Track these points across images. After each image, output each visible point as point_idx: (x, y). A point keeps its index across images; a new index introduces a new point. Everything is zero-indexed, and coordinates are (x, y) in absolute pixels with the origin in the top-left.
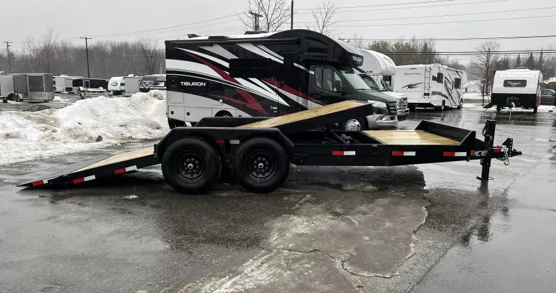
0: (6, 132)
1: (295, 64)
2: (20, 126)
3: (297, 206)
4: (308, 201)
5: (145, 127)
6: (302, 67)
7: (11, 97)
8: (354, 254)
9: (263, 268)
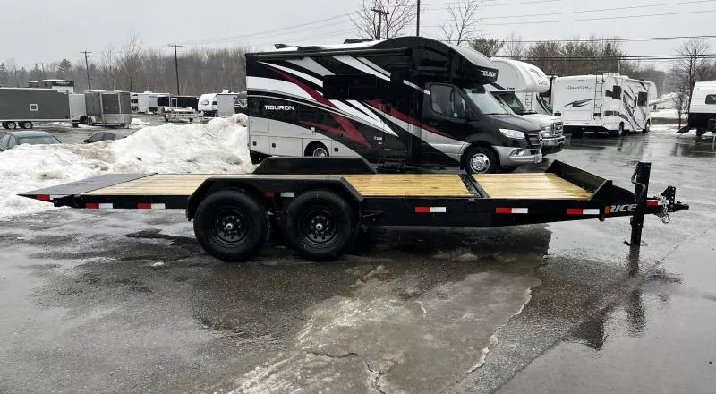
0: (43, 172)
1: (405, 82)
2: (64, 163)
3: (359, 282)
4: (376, 276)
5: (220, 162)
6: (413, 86)
7: (83, 120)
8: (402, 361)
9: (269, 381)
